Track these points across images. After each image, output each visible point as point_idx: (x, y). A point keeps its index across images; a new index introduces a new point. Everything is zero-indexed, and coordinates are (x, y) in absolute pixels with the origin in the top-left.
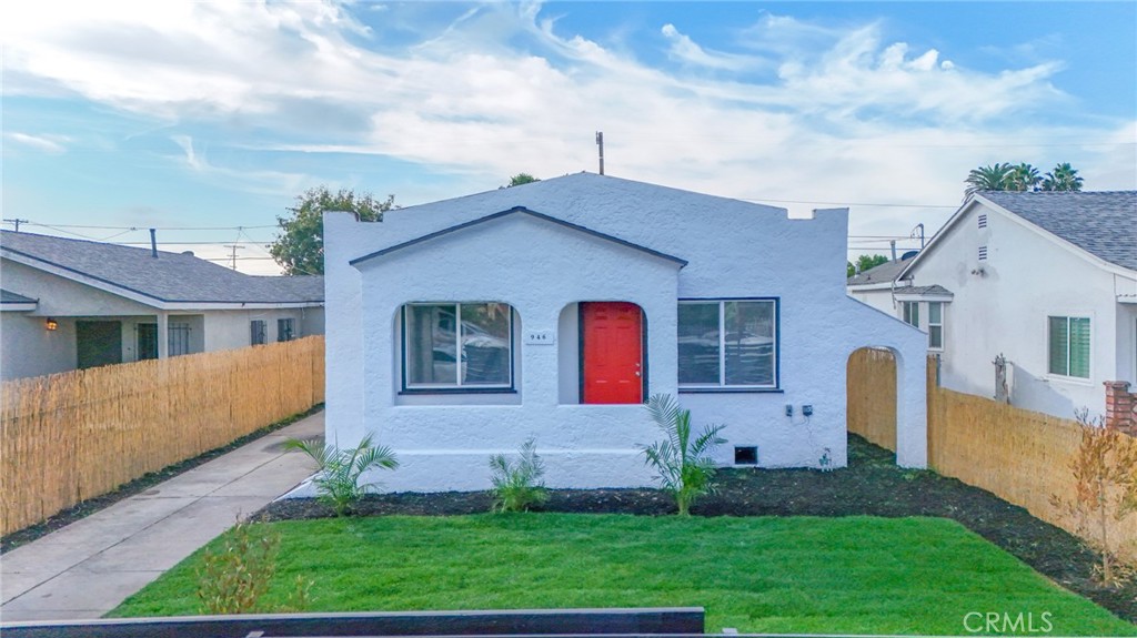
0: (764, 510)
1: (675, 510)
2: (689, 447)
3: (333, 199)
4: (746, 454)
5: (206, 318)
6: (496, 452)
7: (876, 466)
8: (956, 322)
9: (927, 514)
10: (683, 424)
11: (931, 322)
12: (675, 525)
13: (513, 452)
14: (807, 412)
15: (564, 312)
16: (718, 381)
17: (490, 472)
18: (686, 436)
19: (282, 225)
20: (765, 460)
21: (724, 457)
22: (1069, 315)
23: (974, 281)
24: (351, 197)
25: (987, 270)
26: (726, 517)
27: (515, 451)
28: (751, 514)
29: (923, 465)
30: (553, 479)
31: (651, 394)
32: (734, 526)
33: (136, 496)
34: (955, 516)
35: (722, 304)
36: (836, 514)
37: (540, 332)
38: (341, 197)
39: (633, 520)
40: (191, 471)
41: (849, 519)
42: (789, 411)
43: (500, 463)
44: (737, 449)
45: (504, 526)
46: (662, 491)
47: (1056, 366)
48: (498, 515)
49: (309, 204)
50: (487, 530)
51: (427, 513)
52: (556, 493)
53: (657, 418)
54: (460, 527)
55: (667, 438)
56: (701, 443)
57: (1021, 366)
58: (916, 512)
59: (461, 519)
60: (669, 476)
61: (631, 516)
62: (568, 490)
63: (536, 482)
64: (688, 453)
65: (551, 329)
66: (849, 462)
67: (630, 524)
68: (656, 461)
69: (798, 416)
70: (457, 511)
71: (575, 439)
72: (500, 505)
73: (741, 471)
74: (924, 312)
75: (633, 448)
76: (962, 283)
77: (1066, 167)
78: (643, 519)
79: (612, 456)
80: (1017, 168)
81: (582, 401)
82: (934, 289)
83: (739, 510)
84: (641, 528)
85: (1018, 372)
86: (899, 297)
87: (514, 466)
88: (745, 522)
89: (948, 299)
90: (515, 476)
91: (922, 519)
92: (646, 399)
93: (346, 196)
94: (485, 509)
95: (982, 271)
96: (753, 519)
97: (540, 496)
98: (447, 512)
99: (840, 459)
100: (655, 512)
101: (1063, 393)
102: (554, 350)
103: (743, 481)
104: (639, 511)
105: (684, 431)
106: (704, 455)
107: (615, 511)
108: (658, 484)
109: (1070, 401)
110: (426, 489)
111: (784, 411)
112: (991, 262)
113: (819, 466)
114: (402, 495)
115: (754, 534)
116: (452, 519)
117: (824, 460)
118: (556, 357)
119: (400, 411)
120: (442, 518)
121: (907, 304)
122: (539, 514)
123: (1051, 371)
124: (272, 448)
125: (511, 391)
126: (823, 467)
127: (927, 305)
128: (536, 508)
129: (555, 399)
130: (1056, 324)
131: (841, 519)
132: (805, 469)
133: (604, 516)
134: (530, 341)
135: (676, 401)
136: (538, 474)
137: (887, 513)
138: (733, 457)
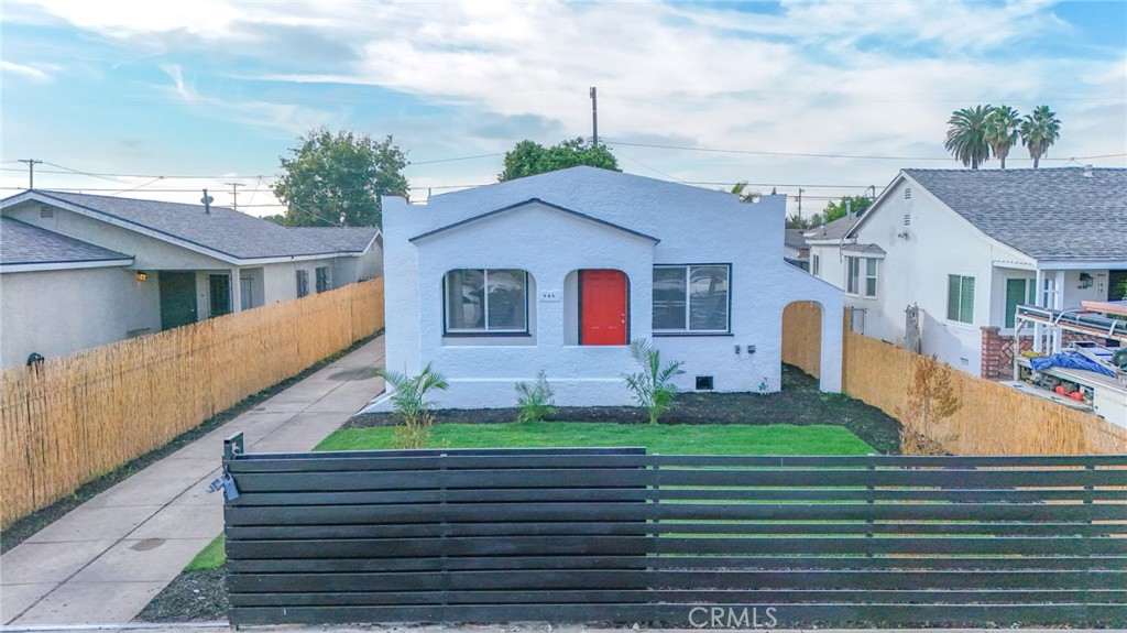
0: (712, 421)
1: (648, 421)
2: (658, 376)
3: (333, 139)
4: (704, 382)
5: (265, 270)
6: (520, 380)
7: (805, 391)
8: (887, 275)
9: (828, 424)
10: (654, 360)
11: (868, 274)
12: (647, 430)
13: (531, 380)
14: (751, 351)
15: (568, 277)
16: (684, 328)
17: (515, 393)
18: (657, 368)
19: (285, 166)
20: (719, 387)
21: (686, 384)
22: (963, 274)
23: (900, 242)
24: (350, 137)
25: (909, 234)
26: (684, 425)
27: (532, 380)
28: (702, 423)
29: (838, 390)
30: (560, 400)
31: (632, 339)
32: (689, 431)
33: (250, 412)
34: (847, 426)
35: (688, 268)
36: (763, 423)
37: (551, 292)
38: (341, 138)
39: (617, 426)
40: (279, 394)
41: (771, 426)
42: (738, 350)
43: (524, 387)
44: (697, 378)
45: (528, 431)
46: (639, 408)
47: (952, 315)
48: (523, 424)
49: (310, 144)
50: (515, 433)
51: (470, 422)
52: (562, 409)
53: (636, 355)
54: (498, 431)
55: (643, 371)
56: (667, 373)
57: (931, 314)
58: (817, 422)
59: (496, 426)
60: (643, 396)
61: (616, 424)
62: (571, 407)
63: (548, 402)
64: (658, 381)
65: (558, 290)
66: (782, 388)
67: (616, 429)
68: (634, 386)
69: (744, 353)
70: (492, 421)
71: (576, 371)
72: (523, 417)
73: (701, 394)
74: (863, 265)
75: (619, 377)
76: (892, 244)
77: (1045, 109)
78: (624, 427)
79: (603, 383)
80: (998, 110)
81: (580, 343)
82: (872, 247)
83: (692, 421)
84: (623, 432)
85: (927, 317)
86: (846, 253)
87: (532, 389)
88: (695, 429)
89: (881, 256)
90: (533, 396)
91: (823, 426)
92: (628, 342)
93: (346, 136)
94: (511, 420)
95: (906, 235)
96: (702, 426)
97: (551, 410)
98: (487, 422)
99: (775, 386)
100: (634, 423)
101: (955, 335)
102: (561, 305)
103: (701, 402)
104: (622, 421)
105: (655, 365)
106: (669, 382)
107: (604, 421)
108: (635, 403)
109: (958, 342)
110: (467, 407)
111: (734, 350)
112: (912, 228)
113: (759, 391)
114: (450, 410)
115: (701, 435)
116: (489, 426)
117: (763, 386)
118: (562, 311)
119: (448, 350)
120: (483, 425)
121: (851, 258)
122: (552, 423)
123: (949, 318)
124: (335, 377)
125: (527, 334)
126: (762, 392)
127: (865, 260)
128: (549, 419)
129: (561, 342)
130: (954, 281)
131: (765, 427)
132: (749, 393)
133: (598, 424)
134: (543, 299)
135: (650, 342)
136: (551, 395)
137: (801, 423)
138: (694, 384)
